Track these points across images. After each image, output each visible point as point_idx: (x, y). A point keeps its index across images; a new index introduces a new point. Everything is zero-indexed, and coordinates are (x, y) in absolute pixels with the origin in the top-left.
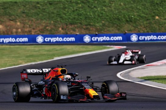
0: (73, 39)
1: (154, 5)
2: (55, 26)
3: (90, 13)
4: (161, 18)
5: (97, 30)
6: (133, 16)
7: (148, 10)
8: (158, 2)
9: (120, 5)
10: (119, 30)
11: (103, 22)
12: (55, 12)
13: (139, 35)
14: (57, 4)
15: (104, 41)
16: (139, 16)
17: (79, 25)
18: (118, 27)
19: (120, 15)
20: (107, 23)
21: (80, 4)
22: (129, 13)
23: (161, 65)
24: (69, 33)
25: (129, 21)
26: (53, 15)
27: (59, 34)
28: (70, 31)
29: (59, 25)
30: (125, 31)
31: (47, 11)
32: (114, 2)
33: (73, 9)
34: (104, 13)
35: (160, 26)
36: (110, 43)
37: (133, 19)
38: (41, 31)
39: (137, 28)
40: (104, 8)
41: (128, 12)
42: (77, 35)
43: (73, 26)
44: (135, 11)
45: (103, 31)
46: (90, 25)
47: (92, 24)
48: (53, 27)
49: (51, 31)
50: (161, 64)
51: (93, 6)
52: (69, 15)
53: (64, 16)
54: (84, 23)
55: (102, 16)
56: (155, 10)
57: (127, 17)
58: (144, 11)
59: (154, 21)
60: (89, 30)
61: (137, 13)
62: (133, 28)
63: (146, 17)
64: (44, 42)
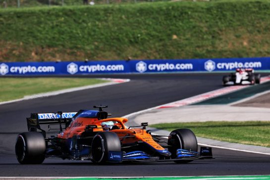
0: (52, 69)
1: (169, 18)
2: (25, 49)
3: (76, 30)
4: (180, 38)
5: (87, 55)
6: (139, 35)
7: (161, 25)
8: (176, 15)
9: (121, 18)
10: (119, 55)
11: (96, 43)
12: (25, 29)
13: (148, 63)
14: (28, 17)
15: (97, 71)
16: (148, 34)
17: (61, 47)
18: (118, 51)
19: (120, 33)
20: (101, 46)
21: (62, 16)
22: (134, 31)
23: (181, 107)
24: (46, 60)
25: (134, 42)
26: (22, 34)
27: (31, 61)
28: (47, 57)
29: (31, 49)
30: (127, 57)
31: (14, 28)
32: (111, 15)
33: (51, 25)
34: (97, 30)
35: (180, 49)
36: (106, 74)
37: (140, 39)
38: (4, 56)
39: (146, 52)
40: (97, 23)
41: (133, 29)
42: (57, 62)
43: (51, 49)
44: (143, 28)
45: (95, 57)
46: (77, 48)
47: (79, 46)
48: (22, 51)
49: (19, 56)
50: (181, 105)
51: (80, 21)
52: (46, 34)
53: (39, 34)
54: (68, 44)
55: (94, 35)
56: (172, 25)
57: (131, 36)
58: (156, 27)
59: (170, 41)
60: (76, 55)
61: (146, 31)
62: (139, 52)
63: (158, 37)
64: (10, 72)
